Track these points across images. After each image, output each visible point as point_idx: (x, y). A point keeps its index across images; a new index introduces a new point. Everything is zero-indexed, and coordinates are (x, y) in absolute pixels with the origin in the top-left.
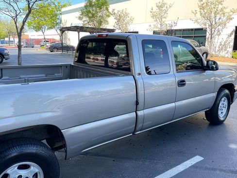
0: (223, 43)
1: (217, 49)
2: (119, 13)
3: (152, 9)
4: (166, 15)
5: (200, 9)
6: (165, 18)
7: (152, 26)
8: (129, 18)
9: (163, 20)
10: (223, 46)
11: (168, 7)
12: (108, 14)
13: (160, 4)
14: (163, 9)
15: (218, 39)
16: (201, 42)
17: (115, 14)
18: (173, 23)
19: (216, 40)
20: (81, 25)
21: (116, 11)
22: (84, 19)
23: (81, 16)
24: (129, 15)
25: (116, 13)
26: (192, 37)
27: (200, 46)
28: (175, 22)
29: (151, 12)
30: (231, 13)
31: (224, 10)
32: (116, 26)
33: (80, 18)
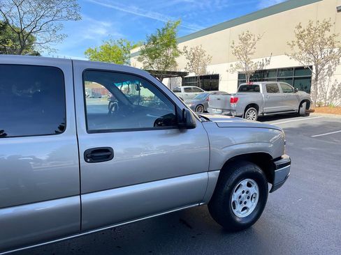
0: (336, 87)
1: (328, 95)
2: (193, 51)
3: (233, 43)
4: (253, 50)
5: (298, 38)
6: (252, 54)
7: (234, 66)
8: (206, 57)
9: (249, 56)
10: (337, 90)
11: (256, 39)
12: (176, 52)
13: (244, 36)
14: (249, 42)
15: (330, 81)
16: (304, 87)
17: (186, 52)
18: (265, 61)
19: (326, 83)
21: (188, 49)
22: (145, 60)
24: (206, 53)
25: (189, 51)
26: (292, 79)
27: (296, 91)
28: (268, 59)
29: (232, 47)
32: (188, 67)
33: (140, 60)
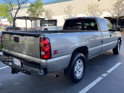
2: (47, 10)
4: (71, 11)
5: (88, 9)
7: (65, 17)
8: (53, 13)
9: (71, 14)
11: (72, 8)
12: (42, 10)
13: (69, 7)
14: (70, 9)
18: (75, 16)
20: (28, 16)
21: (45, 9)
22: (30, 13)
23: (28, 11)
24: (52, 11)
28: (76, 15)
29: (64, 10)
30: (102, 11)
31: (99, 10)
32: (46, 17)
33: (28, 13)
